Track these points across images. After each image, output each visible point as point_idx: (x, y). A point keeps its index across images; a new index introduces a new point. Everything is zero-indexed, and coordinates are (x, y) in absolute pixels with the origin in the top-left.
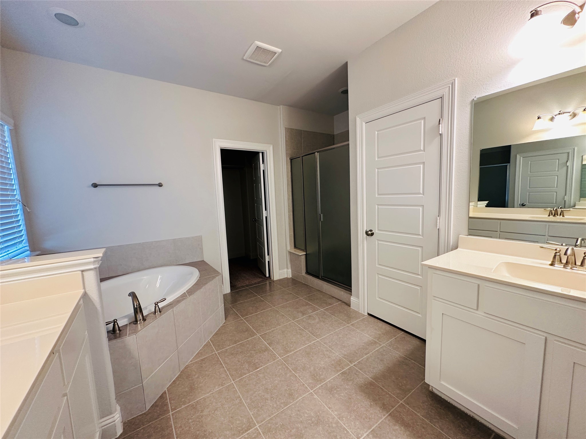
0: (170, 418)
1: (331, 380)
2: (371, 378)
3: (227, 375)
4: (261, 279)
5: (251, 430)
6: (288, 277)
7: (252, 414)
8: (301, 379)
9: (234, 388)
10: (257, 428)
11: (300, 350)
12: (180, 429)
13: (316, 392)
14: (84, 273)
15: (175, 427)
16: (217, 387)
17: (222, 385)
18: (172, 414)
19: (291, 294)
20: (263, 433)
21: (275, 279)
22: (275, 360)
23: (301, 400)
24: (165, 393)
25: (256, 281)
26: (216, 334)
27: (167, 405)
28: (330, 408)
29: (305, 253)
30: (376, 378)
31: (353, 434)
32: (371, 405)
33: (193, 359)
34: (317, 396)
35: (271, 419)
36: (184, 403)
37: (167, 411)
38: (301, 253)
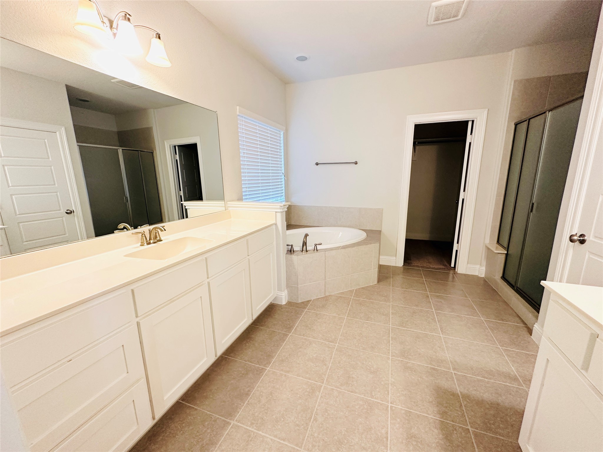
0: (304, 312)
1: (416, 364)
2: (460, 392)
3: (346, 313)
4: (444, 267)
5: (332, 343)
6: (480, 276)
7: (340, 338)
8: (391, 346)
9: (344, 320)
10: (336, 345)
11: (413, 331)
12: (304, 319)
13: (393, 359)
14: (277, 213)
15: (303, 316)
16: (335, 314)
17: (338, 315)
18: (306, 311)
19: (462, 290)
20: (336, 350)
21: (459, 272)
22: (385, 324)
23: (376, 355)
24: (311, 300)
25: (436, 267)
26: (362, 288)
27: (307, 306)
28: (392, 374)
29: (506, 252)
30: (466, 397)
31: (391, 399)
32: (432, 402)
33: (337, 294)
34: (390, 362)
35: (347, 348)
36: (315, 310)
37: (305, 308)
38: (502, 251)
